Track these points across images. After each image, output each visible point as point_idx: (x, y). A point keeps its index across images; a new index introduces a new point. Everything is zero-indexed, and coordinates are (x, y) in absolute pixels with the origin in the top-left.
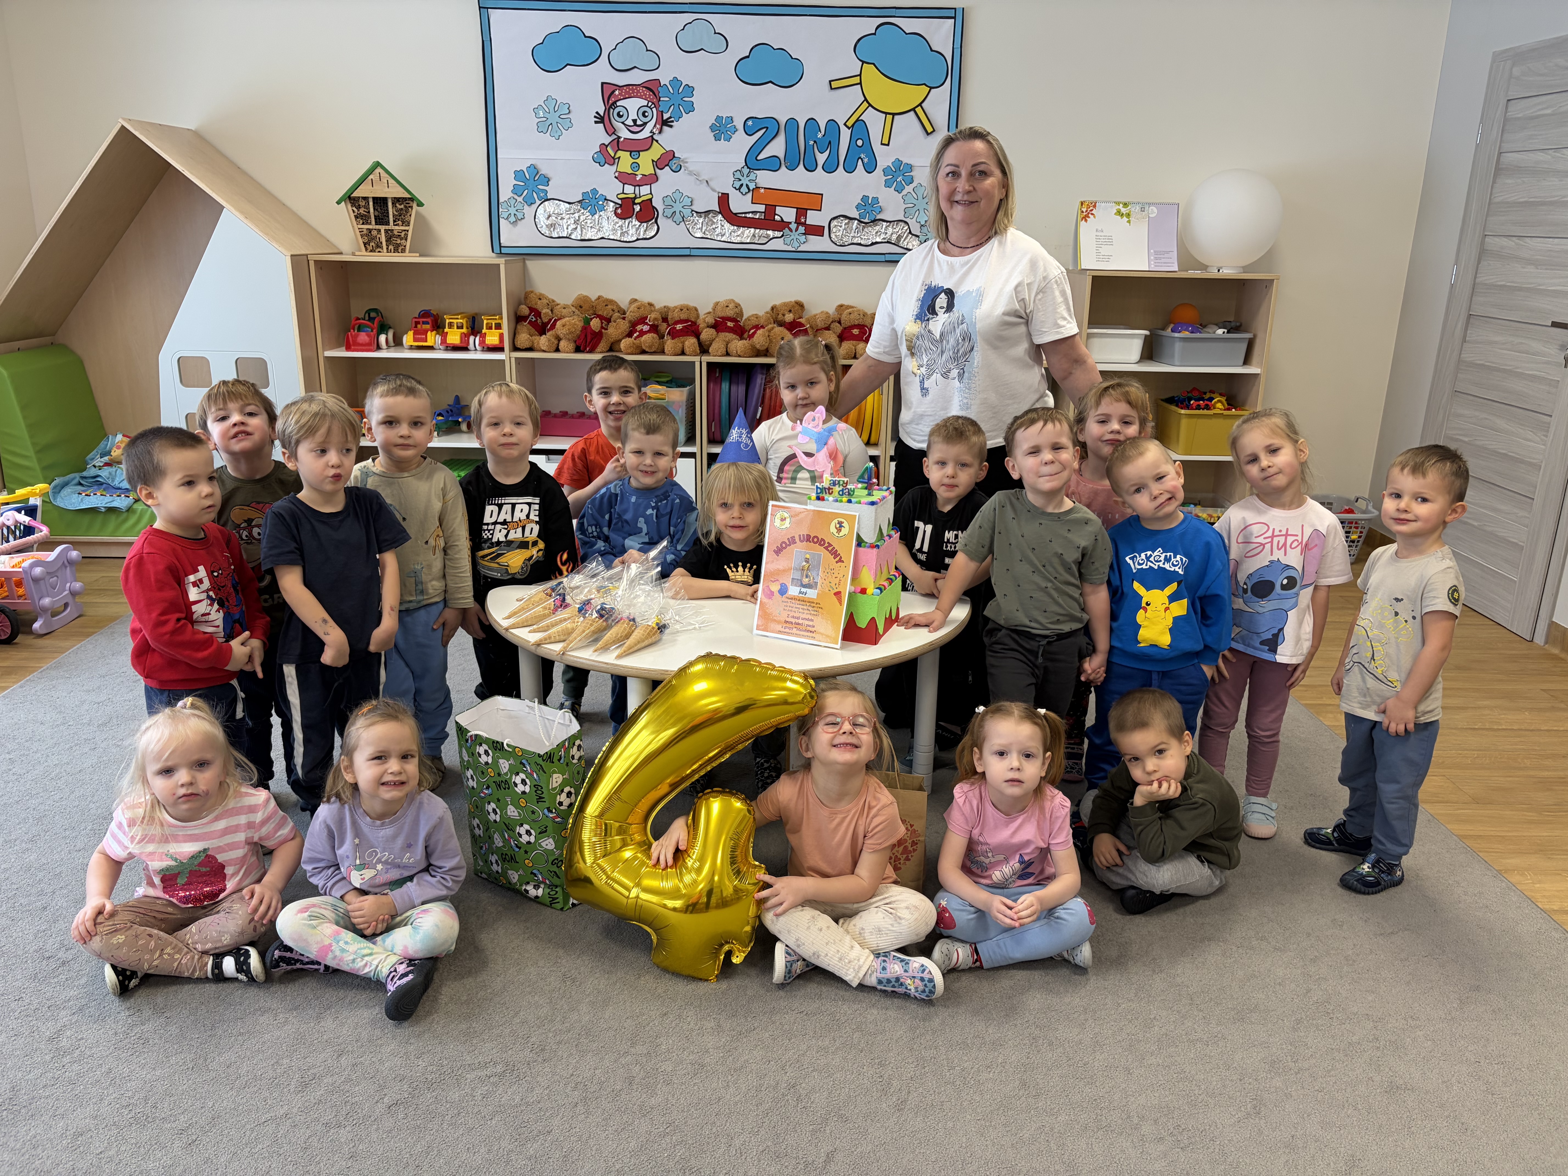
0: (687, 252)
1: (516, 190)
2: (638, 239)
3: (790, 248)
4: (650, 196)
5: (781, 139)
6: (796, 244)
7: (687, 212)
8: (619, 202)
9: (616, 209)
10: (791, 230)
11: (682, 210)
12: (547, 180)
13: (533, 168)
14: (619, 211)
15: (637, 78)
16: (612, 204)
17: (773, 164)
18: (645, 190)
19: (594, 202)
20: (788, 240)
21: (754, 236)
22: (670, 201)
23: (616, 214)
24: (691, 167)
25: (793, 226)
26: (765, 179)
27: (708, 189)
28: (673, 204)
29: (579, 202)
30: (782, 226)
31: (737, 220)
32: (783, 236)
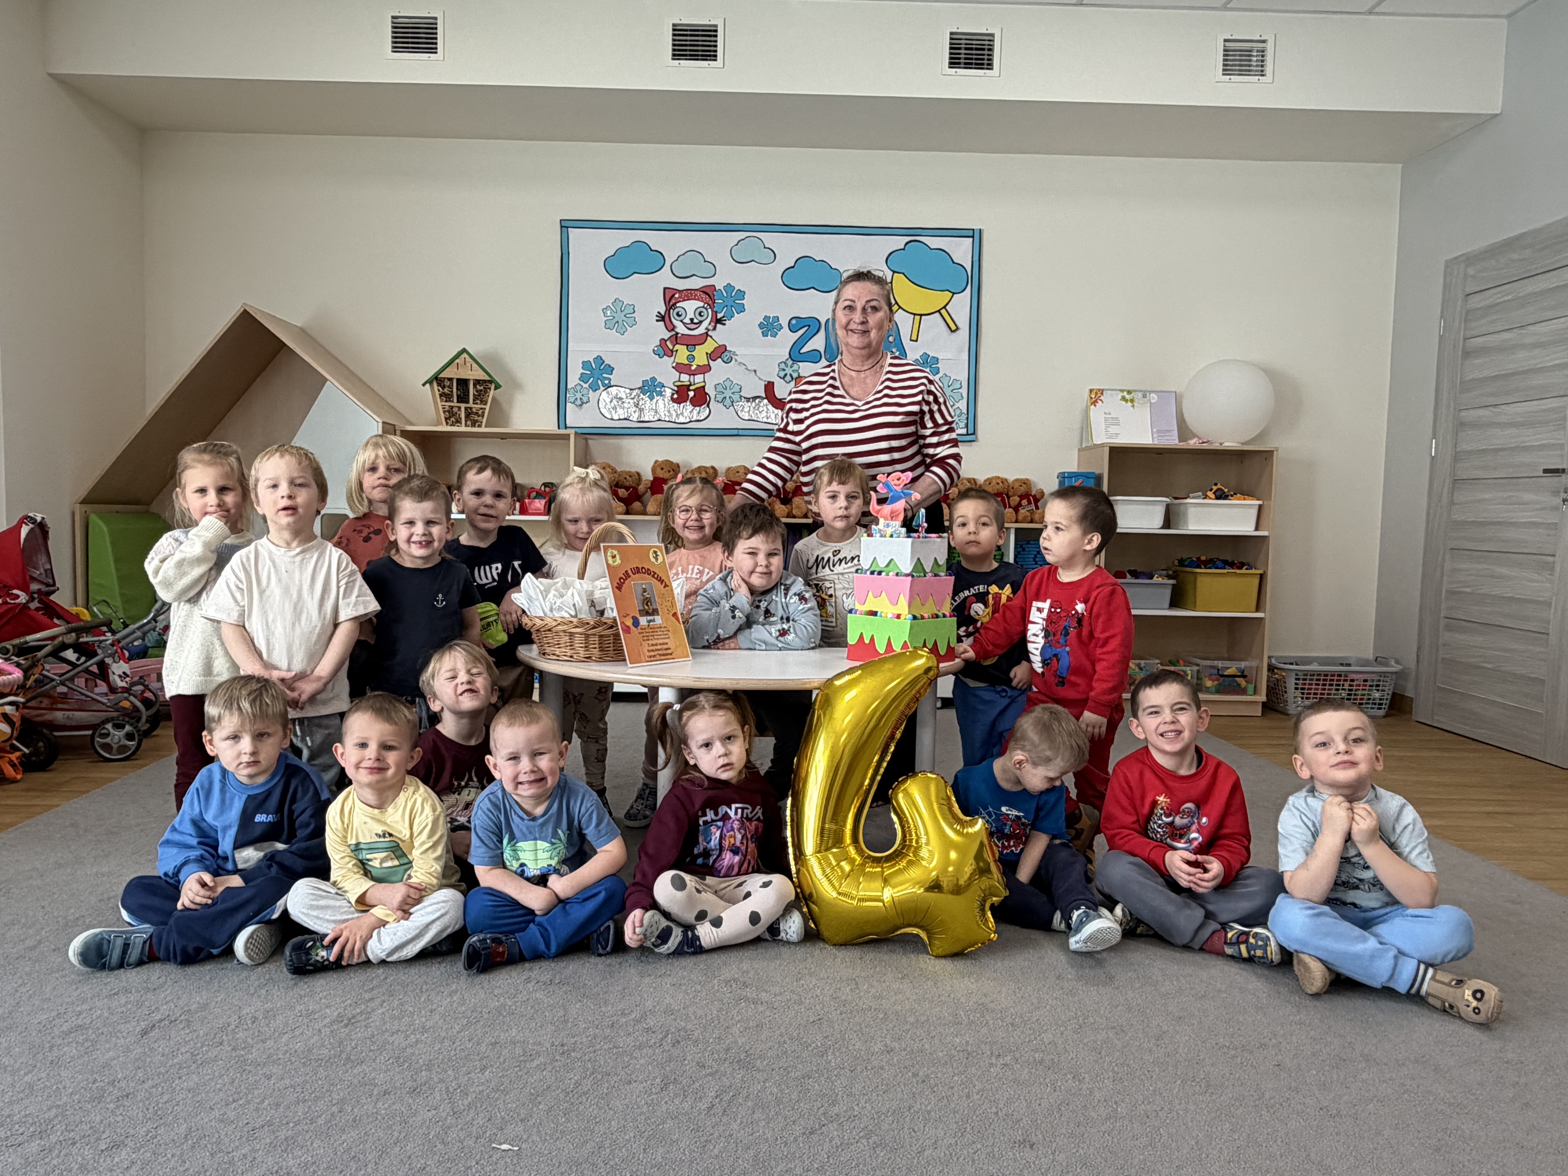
0: (735, 432)
1: (583, 378)
2: (691, 421)
4: (703, 384)
5: (821, 336)
7: (736, 397)
8: (676, 388)
9: (673, 394)
11: (732, 396)
12: (610, 369)
13: (599, 359)
14: (675, 396)
15: (696, 283)
16: (669, 390)
17: (814, 357)
18: (699, 378)
19: (652, 388)
22: (721, 388)
23: (672, 399)
24: (741, 359)
27: (755, 378)
28: (723, 390)
29: (639, 388)
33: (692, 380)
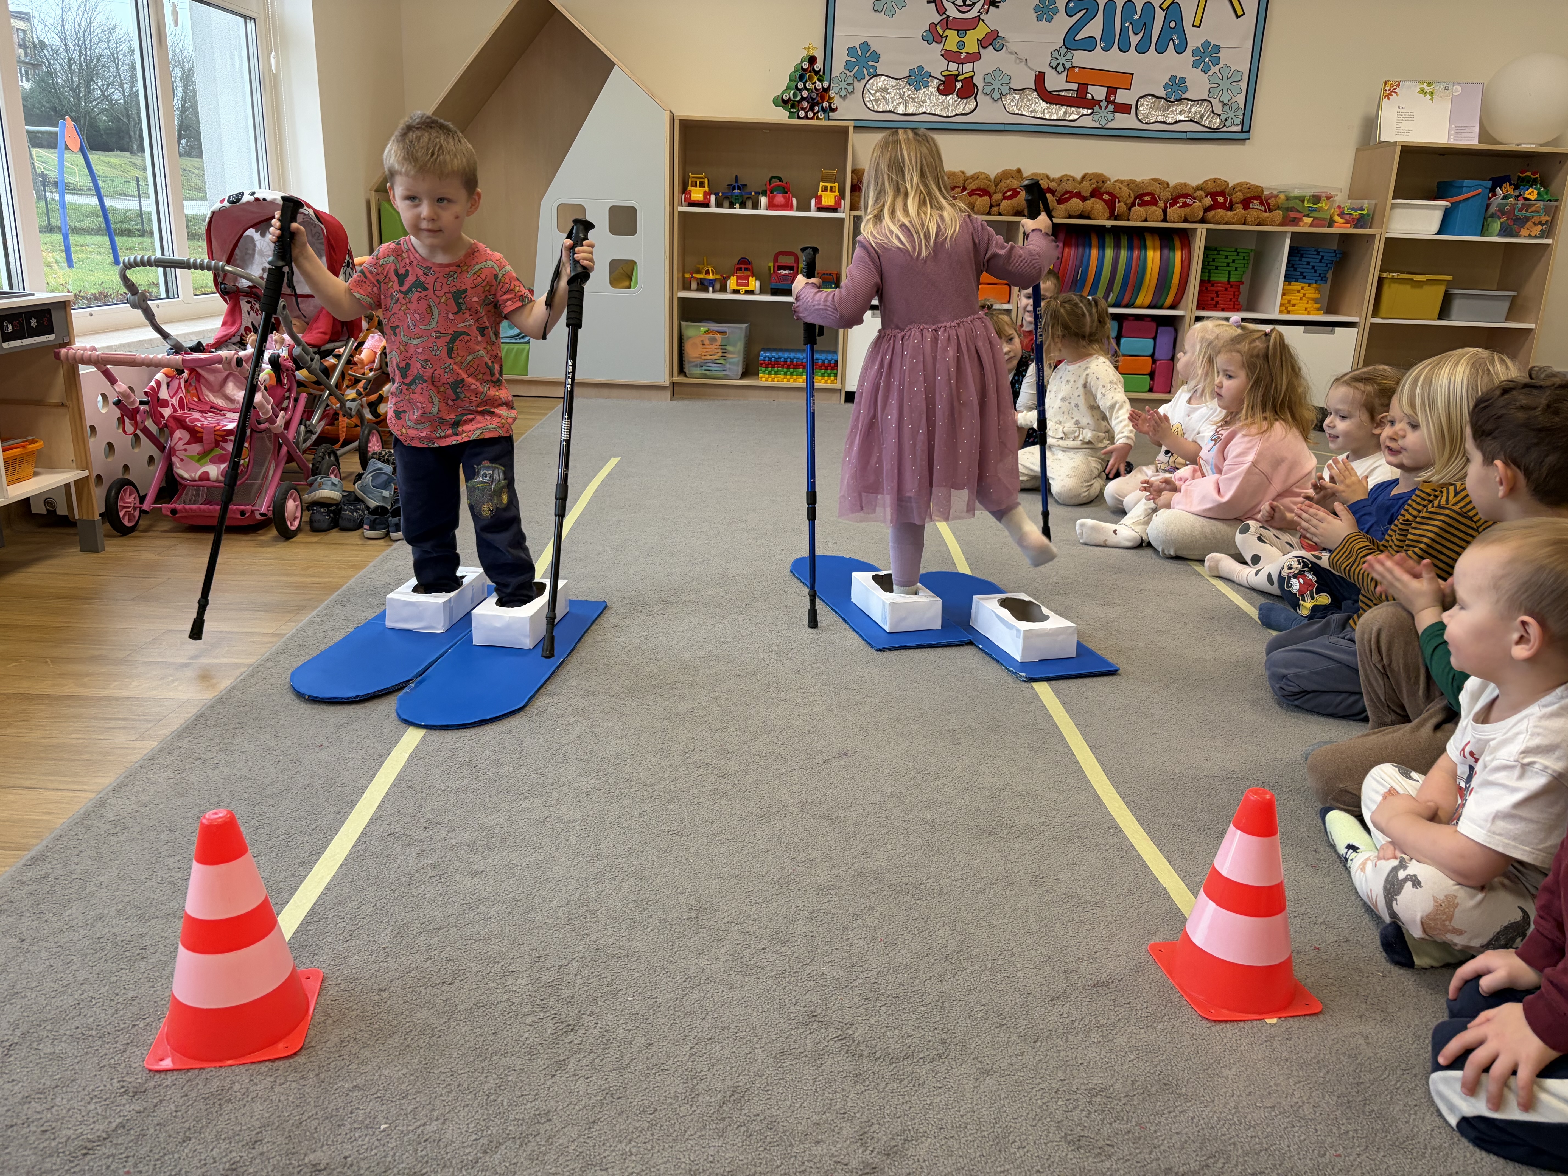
0: (1001, 127)
1: (848, 66)
2: (956, 115)
3: (1097, 125)
4: (972, 74)
5: (1098, 21)
6: (1103, 122)
7: (1005, 90)
9: (939, 85)
10: (1101, 107)
11: (1001, 87)
12: (876, 57)
13: (865, 45)
14: (942, 87)
16: (936, 81)
17: (1089, 44)
18: (968, 67)
19: (919, 78)
20: (1096, 117)
21: (1065, 113)
22: (990, 78)
23: (938, 90)
24: (1012, 47)
25: (1103, 104)
26: (1081, 58)
27: (1026, 68)
28: (992, 81)
29: (905, 78)
30: (1092, 104)
31: (1050, 98)
32: (1092, 113)
33: (960, 70)
